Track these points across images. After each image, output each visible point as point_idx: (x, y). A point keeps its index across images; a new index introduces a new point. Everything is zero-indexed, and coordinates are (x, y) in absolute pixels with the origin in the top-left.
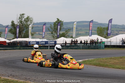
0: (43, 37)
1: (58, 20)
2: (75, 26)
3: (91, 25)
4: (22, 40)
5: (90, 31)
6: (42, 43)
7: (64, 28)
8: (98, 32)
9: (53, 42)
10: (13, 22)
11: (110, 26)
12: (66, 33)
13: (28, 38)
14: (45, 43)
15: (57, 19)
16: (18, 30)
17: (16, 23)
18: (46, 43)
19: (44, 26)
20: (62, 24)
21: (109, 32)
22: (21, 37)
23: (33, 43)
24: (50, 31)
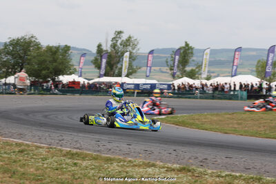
0: (147, 76)
1: (187, 44)
2: (208, 58)
3: (236, 57)
4: (108, 81)
5: (235, 67)
6: (145, 87)
7: (193, 61)
8: (257, 69)
9: (166, 86)
10: (99, 46)
11: (270, 59)
12: (197, 70)
13: (120, 78)
14: (151, 87)
15: (186, 42)
16: (104, 61)
17: (104, 48)
18: (153, 86)
19: (150, 55)
20: (192, 53)
21: (267, 70)
22: (113, 76)
23: (129, 86)
24: (168, 65)
